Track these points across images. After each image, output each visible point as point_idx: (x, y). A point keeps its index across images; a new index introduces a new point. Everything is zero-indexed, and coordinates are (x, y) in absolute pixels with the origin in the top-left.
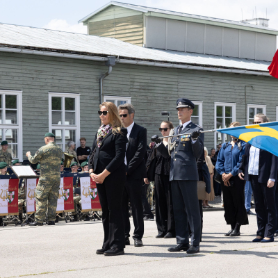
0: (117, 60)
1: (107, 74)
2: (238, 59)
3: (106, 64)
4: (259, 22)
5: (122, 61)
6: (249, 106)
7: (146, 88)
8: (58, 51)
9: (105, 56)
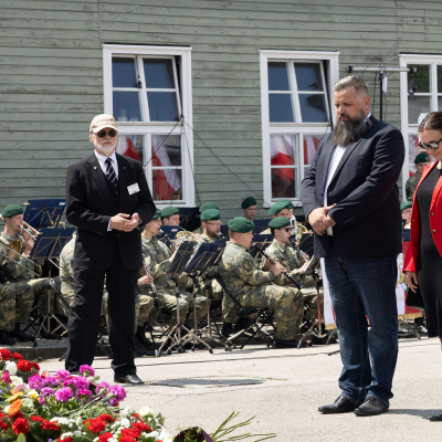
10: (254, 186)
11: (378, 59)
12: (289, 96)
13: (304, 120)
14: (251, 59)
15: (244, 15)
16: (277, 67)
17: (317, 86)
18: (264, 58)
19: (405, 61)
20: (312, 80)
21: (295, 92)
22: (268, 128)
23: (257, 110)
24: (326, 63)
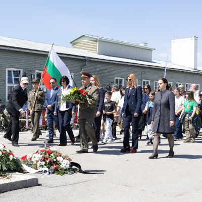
0: (90, 59)
1: (85, 65)
2: (136, 60)
3: (85, 60)
4: (143, 44)
5: (92, 59)
6: (143, 80)
7: (101, 72)
8: (65, 54)
9: (85, 57)
10: (4, 97)
11: (31, 71)
12: (12, 78)
13: (15, 83)
14: (4, 69)
15: (3, 60)
16: (9, 72)
17: (18, 76)
18: (7, 69)
19: (36, 71)
20: (16, 75)
21: (13, 77)
22: (7, 85)
23: (5, 81)
24: (20, 71)
